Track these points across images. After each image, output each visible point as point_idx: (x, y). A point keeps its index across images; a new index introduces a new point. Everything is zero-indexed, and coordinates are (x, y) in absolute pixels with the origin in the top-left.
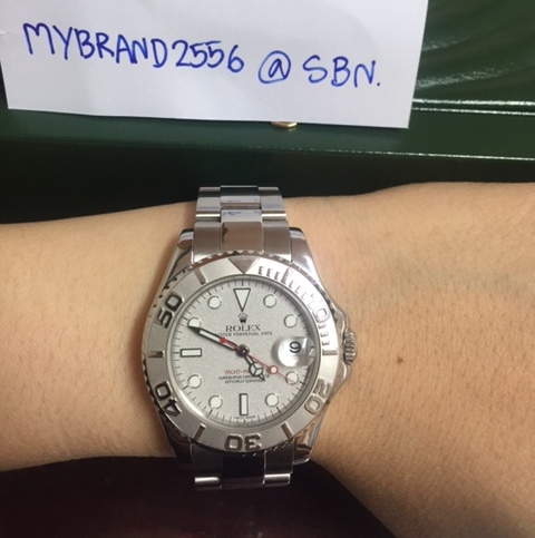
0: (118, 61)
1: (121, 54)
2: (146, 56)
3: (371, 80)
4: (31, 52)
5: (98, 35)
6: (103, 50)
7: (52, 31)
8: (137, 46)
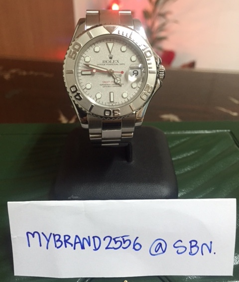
0: (74, 249)
1: (76, 245)
2: (90, 245)
3: (210, 251)
4: (29, 246)
5: (65, 236)
6: (67, 244)
7: (41, 235)
8: (85, 240)
